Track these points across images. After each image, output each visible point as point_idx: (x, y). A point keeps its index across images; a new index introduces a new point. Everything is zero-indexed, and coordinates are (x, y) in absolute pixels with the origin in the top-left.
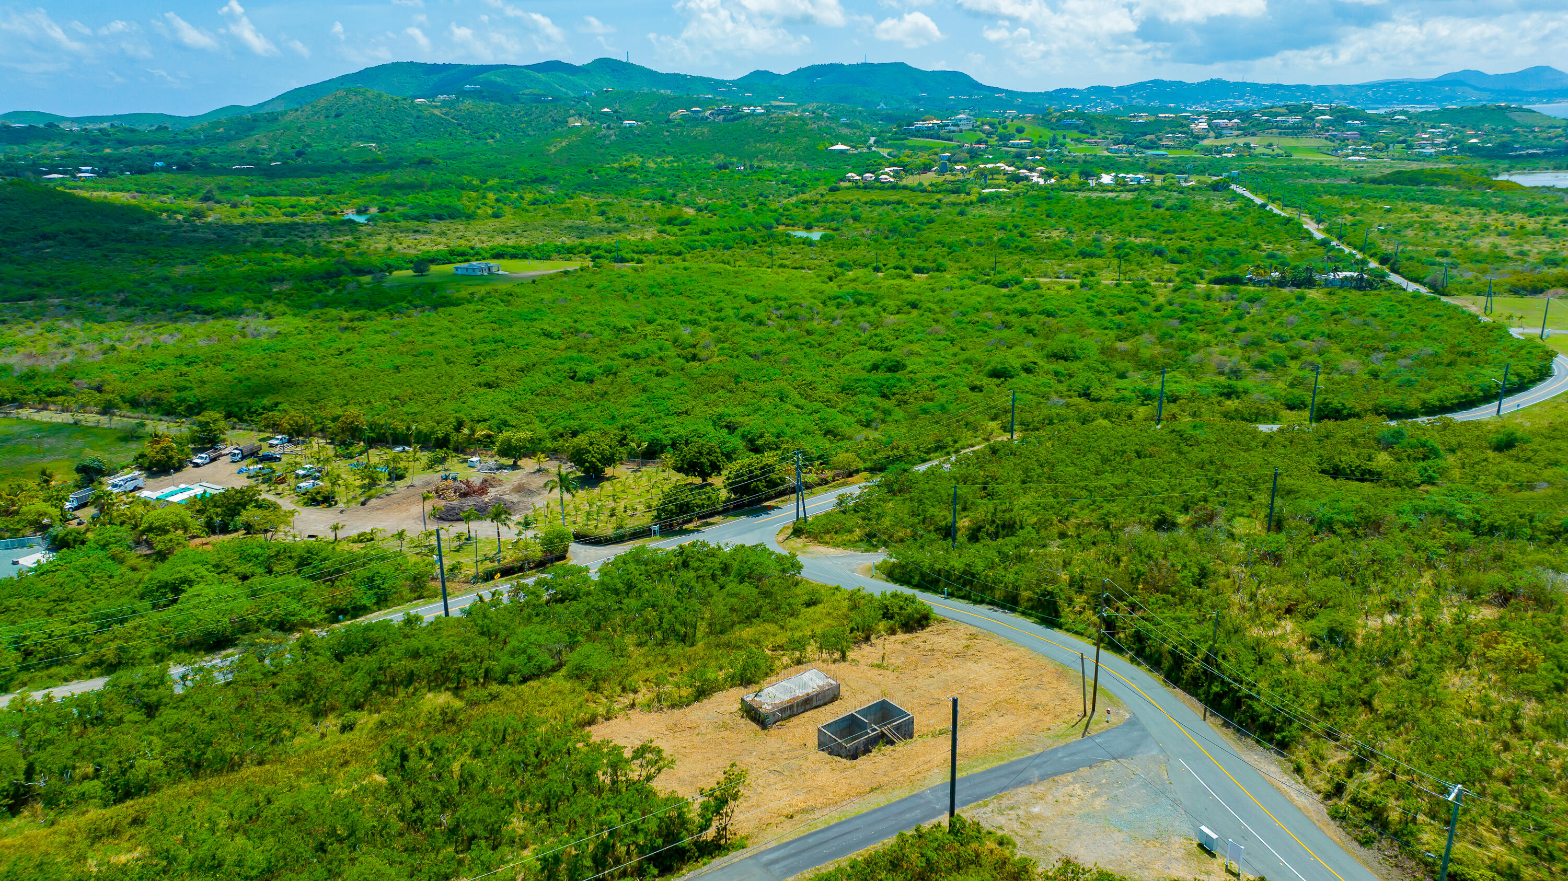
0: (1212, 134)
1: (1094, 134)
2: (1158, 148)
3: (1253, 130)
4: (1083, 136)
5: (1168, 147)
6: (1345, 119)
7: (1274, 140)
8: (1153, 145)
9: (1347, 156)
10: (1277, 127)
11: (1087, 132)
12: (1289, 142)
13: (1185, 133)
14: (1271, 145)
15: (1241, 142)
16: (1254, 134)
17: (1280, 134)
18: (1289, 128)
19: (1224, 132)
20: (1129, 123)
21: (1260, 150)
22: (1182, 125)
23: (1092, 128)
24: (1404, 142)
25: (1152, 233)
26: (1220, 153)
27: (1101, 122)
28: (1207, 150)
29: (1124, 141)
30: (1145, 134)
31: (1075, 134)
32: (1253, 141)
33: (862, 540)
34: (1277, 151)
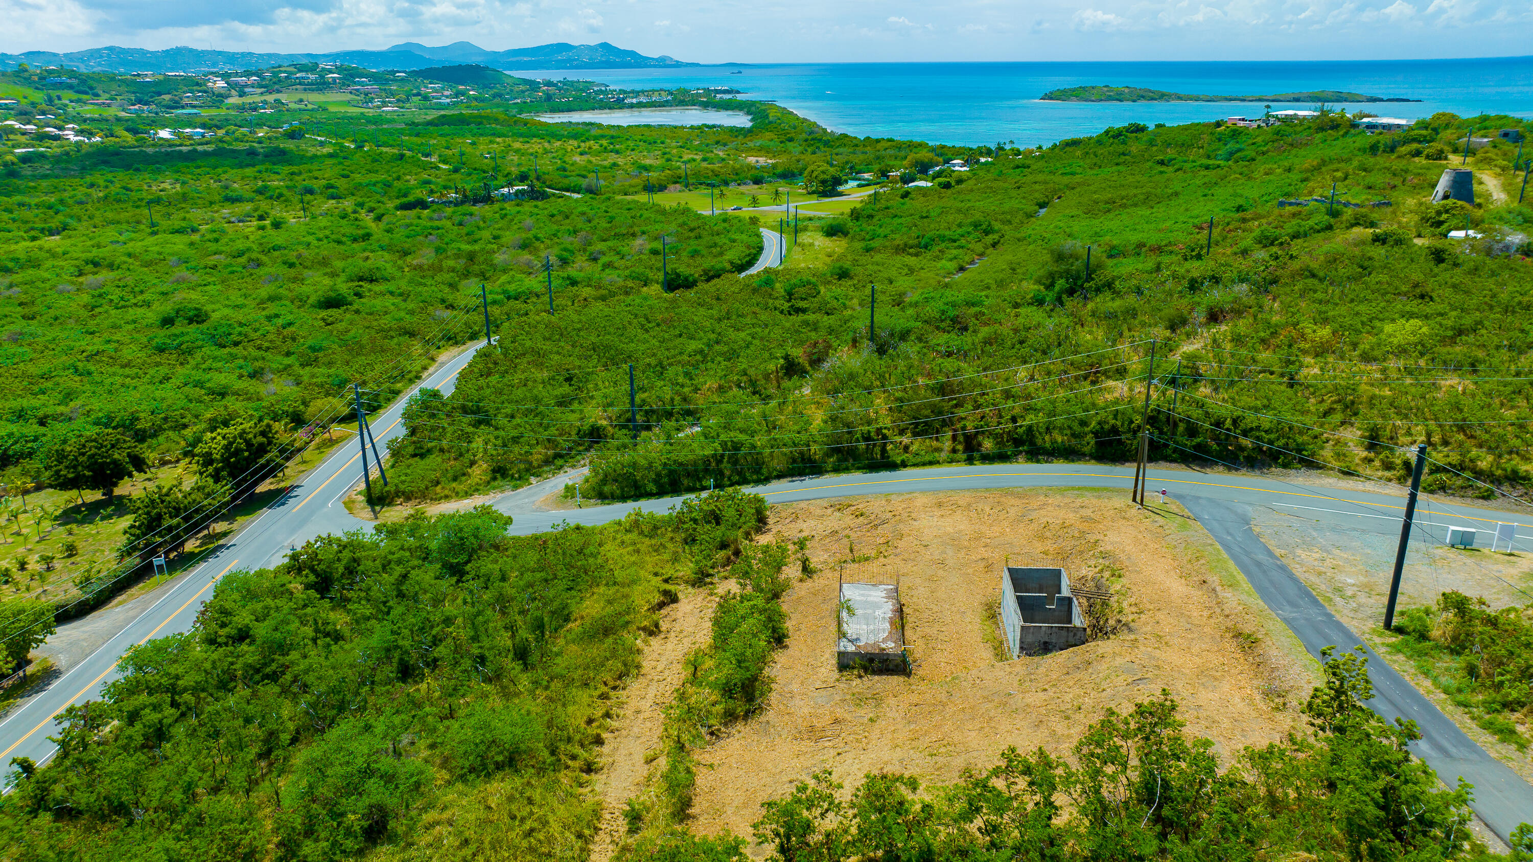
0: (233, 92)
1: (97, 95)
2: (183, 107)
3: (276, 87)
4: (84, 97)
5: (194, 107)
6: (352, 76)
7: (304, 96)
8: (176, 105)
9: (379, 107)
10: (300, 84)
11: (86, 93)
12: (316, 98)
13: (205, 92)
14: (301, 101)
15: (270, 98)
16: (279, 91)
17: (305, 90)
18: (312, 84)
19: (247, 90)
20: (136, 83)
21: (292, 106)
22: (197, 84)
23: (91, 88)
24: (418, 94)
25: (279, 177)
26: (255, 110)
27: (99, 81)
28: (241, 108)
29: (140, 101)
30: (159, 94)
31: (75, 96)
32: (284, 97)
33: (495, 479)
34: (310, 107)
